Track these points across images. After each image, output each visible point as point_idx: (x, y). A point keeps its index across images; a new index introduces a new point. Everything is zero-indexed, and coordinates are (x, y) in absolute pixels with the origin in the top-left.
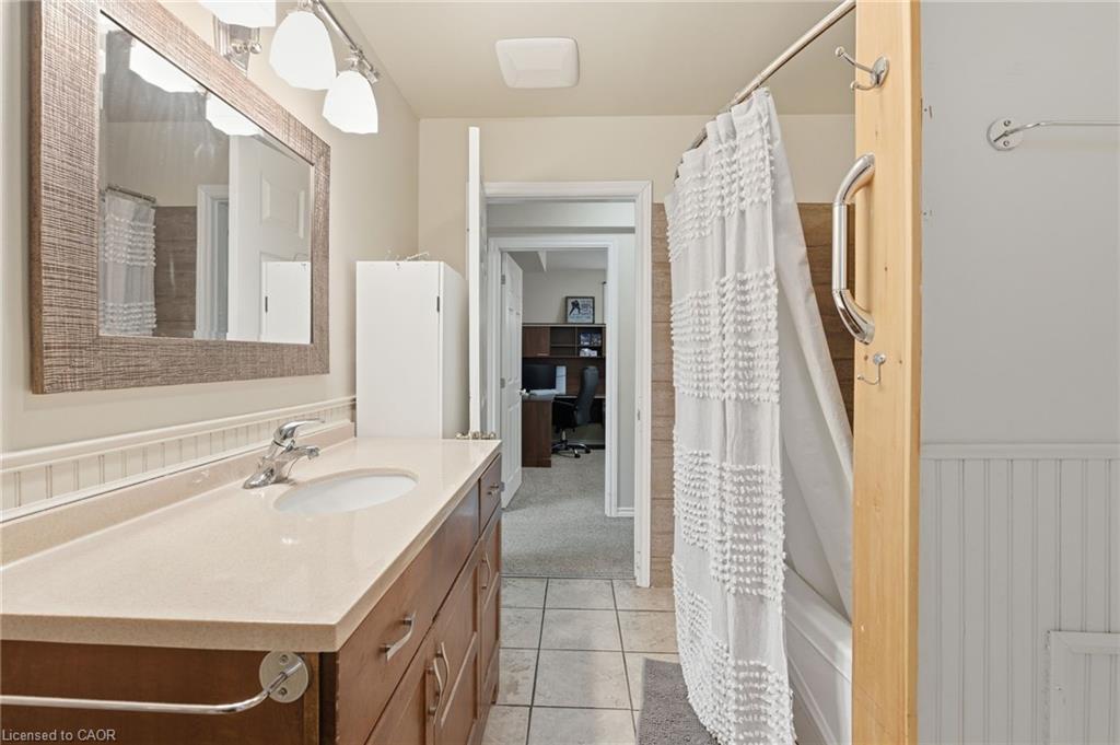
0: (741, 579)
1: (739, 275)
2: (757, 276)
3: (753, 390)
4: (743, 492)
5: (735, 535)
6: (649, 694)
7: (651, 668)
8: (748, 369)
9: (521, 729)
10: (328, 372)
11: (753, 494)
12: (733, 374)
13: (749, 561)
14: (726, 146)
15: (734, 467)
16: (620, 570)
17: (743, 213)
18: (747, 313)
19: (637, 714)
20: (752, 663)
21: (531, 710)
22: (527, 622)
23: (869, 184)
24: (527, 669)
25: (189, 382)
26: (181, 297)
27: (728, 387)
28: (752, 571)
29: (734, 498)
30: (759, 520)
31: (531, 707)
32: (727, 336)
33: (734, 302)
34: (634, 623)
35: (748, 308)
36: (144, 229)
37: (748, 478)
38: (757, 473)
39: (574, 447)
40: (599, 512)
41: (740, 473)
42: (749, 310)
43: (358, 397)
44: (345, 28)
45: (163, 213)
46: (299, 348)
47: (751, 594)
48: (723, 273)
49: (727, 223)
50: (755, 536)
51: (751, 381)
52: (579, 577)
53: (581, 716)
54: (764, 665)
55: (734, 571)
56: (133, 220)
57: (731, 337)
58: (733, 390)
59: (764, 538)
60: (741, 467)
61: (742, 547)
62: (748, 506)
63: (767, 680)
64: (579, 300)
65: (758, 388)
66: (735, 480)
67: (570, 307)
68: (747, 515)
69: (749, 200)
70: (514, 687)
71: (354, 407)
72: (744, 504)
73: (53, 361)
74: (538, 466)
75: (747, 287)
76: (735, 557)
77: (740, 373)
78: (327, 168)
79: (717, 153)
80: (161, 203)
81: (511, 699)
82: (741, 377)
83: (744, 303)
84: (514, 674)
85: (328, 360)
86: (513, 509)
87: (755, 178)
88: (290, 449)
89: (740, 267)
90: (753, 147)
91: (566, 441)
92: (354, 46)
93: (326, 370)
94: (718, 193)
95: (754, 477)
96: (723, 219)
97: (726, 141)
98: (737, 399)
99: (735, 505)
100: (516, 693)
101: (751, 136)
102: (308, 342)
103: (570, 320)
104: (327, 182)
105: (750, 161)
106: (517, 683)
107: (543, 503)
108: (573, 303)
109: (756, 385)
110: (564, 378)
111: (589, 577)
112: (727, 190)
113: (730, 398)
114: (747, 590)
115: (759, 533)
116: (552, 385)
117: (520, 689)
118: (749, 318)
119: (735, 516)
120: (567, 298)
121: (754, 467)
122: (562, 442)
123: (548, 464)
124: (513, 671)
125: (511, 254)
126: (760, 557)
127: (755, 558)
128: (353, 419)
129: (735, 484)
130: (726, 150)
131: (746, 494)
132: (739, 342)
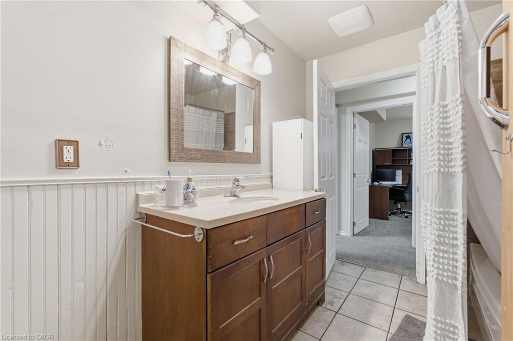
0: (440, 272)
1: (441, 102)
2: (452, 101)
3: (451, 167)
4: (442, 223)
5: (437, 247)
6: (400, 329)
7: (408, 319)
8: (448, 155)
9: (329, 319)
10: (260, 163)
11: (450, 225)
12: (437, 158)
13: (446, 263)
14: (434, 33)
15: (437, 209)
16: (409, 273)
17: (444, 67)
18: (448, 123)
19: (390, 335)
20: (447, 321)
21: (336, 314)
22: (348, 281)
23: (506, 30)
24: (341, 298)
25: (209, 162)
26: (231, 143)
27: (434, 165)
28: (448, 269)
29: (436, 226)
30: (455, 241)
31: (337, 313)
32: (434, 137)
33: (438, 118)
34: (407, 297)
35: (449, 120)
36: (221, 121)
37: (447, 216)
38: (453, 214)
39: (405, 212)
40: (408, 244)
41: (441, 213)
42: (449, 121)
43: (273, 174)
44: (259, 39)
45: (227, 115)
46: (248, 154)
47: (448, 282)
48: (433, 102)
49: (436, 75)
50: (451, 250)
51: (451, 161)
52: (382, 270)
53: (359, 325)
54: (457, 325)
55: (436, 267)
56: (217, 118)
57: (436, 138)
58: (437, 166)
59: (457, 251)
60: (441, 209)
61: (441, 255)
62: (447, 232)
63: (458, 334)
64: (410, 135)
65: (454, 165)
66: (437, 216)
67: (405, 138)
68: (445, 236)
69: (447, 59)
70: (332, 303)
71: (272, 177)
72: (444, 230)
73: (173, 153)
74: (381, 219)
75: (448, 109)
76: (436, 259)
77: (441, 157)
78: (259, 89)
79: (430, 38)
80: (226, 112)
81: (329, 307)
82: (442, 159)
83: (446, 118)
84: (334, 299)
85: (260, 159)
86: (360, 236)
87: (450, 46)
88: (237, 185)
89: (443, 97)
90: (449, 29)
91: (401, 209)
92: (262, 43)
93: (259, 162)
94: (431, 60)
95: (451, 216)
96: (434, 73)
97: (434, 31)
98: (439, 171)
99: (437, 230)
100: (332, 306)
101: (447, 23)
102: (252, 152)
103: (404, 145)
104: (260, 95)
105: (447, 37)
106: (334, 302)
107: (377, 235)
108: (406, 136)
109: (453, 163)
110: (401, 176)
111: (389, 271)
112: (436, 57)
113: (435, 171)
114: (445, 279)
115: (454, 248)
116: (394, 180)
117: (334, 305)
118: (449, 126)
119: (437, 236)
120: (403, 134)
121: (452, 211)
122: (398, 209)
123: (387, 219)
124: (334, 297)
125: (359, 113)
126: (455, 262)
127: (451, 262)
128: (272, 182)
129: (437, 218)
130: (435, 35)
131: (445, 225)
132: (441, 140)
